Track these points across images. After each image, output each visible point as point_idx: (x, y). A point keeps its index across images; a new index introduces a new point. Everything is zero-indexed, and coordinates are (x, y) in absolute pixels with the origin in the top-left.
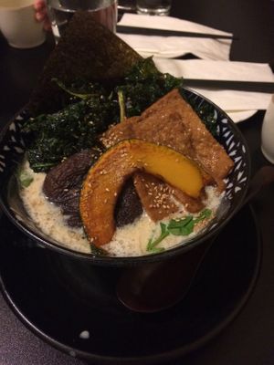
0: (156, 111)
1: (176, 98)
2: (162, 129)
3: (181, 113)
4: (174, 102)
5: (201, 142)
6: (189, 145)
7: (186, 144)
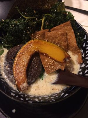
0: (57, 29)
1: (68, 25)
2: (57, 38)
3: (68, 33)
4: (66, 27)
5: (72, 48)
6: (66, 48)
7: (65, 47)
